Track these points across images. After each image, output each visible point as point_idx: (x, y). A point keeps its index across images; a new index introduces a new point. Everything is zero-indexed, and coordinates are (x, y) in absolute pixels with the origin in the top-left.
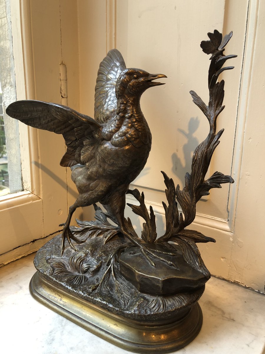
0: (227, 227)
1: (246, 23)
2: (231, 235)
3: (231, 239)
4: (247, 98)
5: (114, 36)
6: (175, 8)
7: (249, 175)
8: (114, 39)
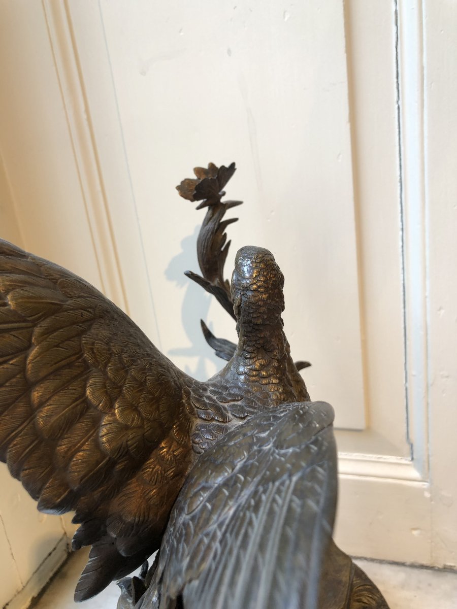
0: (414, 473)
1: (395, 80)
2: (425, 487)
3: (427, 495)
4: (424, 231)
5: (84, 116)
6: (229, 52)
7: (447, 377)
8: (85, 123)
